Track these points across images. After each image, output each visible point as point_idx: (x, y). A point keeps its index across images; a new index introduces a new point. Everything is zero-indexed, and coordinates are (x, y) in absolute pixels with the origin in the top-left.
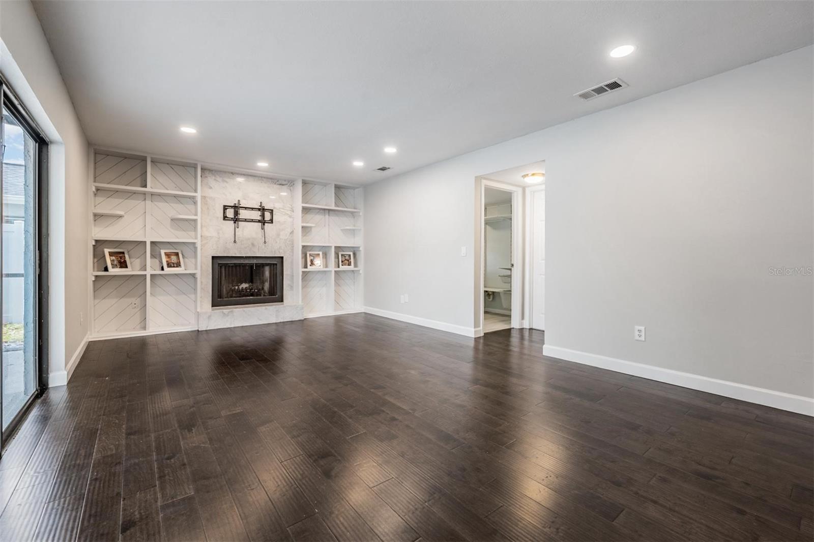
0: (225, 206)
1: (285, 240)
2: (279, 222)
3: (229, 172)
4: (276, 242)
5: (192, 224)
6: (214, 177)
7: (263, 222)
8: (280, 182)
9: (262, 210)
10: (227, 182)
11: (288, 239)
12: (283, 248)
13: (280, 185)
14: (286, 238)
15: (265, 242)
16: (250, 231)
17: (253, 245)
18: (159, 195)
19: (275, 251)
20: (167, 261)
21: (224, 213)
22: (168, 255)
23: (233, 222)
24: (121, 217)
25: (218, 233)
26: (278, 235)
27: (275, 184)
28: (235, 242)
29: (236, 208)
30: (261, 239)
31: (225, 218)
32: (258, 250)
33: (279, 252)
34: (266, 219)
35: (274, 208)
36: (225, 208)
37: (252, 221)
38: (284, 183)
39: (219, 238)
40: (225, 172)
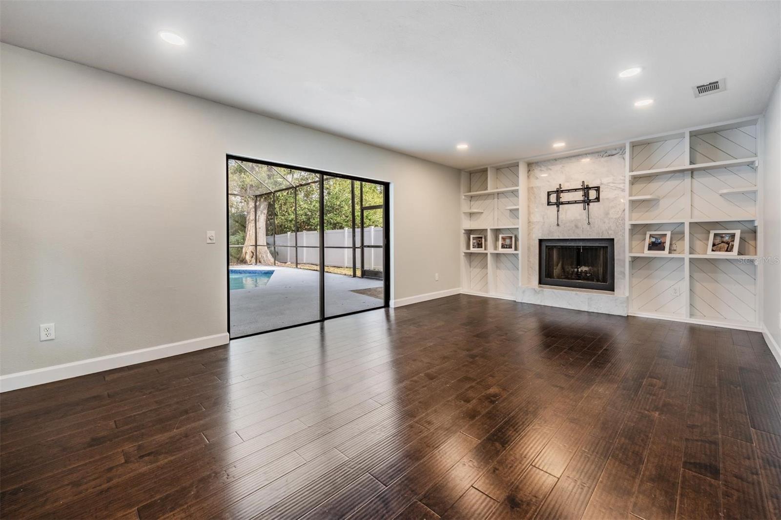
0: (548, 192)
1: (616, 218)
2: (607, 199)
3: (552, 160)
4: (604, 222)
5: (514, 212)
6: (539, 169)
7: (587, 201)
8: (609, 153)
9: (586, 189)
10: (551, 169)
11: (620, 217)
12: (613, 228)
13: (609, 156)
14: (618, 216)
15: (589, 224)
16: (573, 213)
17: (577, 227)
18: (503, 193)
19: (602, 233)
20: (502, 244)
21: (548, 198)
22: (504, 239)
23: (556, 206)
24: (482, 213)
25: (543, 218)
26: (607, 214)
27: (602, 157)
28: (558, 225)
29: (559, 192)
30: (585, 220)
31: (549, 203)
32: (583, 231)
33: (608, 233)
34: (590, 198)
35: (602, 184)
36: (549, 194)
37: (576, 202)
38: (614, 152)
39: (544, 223)
40: (549, 161)
